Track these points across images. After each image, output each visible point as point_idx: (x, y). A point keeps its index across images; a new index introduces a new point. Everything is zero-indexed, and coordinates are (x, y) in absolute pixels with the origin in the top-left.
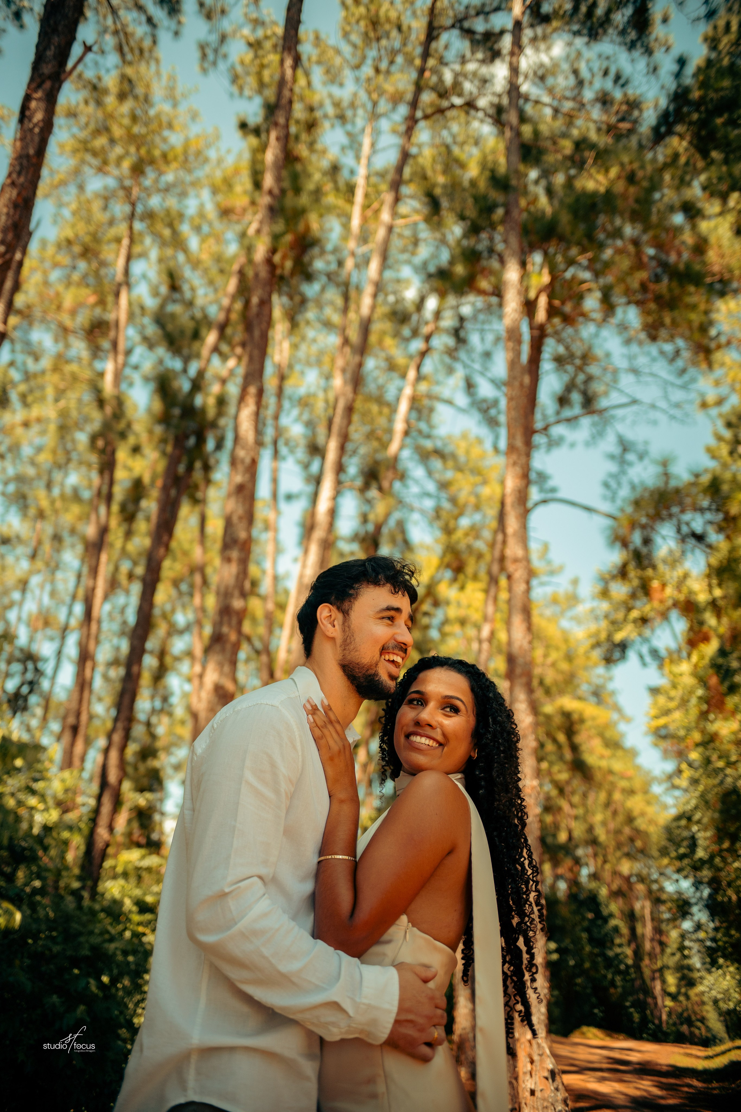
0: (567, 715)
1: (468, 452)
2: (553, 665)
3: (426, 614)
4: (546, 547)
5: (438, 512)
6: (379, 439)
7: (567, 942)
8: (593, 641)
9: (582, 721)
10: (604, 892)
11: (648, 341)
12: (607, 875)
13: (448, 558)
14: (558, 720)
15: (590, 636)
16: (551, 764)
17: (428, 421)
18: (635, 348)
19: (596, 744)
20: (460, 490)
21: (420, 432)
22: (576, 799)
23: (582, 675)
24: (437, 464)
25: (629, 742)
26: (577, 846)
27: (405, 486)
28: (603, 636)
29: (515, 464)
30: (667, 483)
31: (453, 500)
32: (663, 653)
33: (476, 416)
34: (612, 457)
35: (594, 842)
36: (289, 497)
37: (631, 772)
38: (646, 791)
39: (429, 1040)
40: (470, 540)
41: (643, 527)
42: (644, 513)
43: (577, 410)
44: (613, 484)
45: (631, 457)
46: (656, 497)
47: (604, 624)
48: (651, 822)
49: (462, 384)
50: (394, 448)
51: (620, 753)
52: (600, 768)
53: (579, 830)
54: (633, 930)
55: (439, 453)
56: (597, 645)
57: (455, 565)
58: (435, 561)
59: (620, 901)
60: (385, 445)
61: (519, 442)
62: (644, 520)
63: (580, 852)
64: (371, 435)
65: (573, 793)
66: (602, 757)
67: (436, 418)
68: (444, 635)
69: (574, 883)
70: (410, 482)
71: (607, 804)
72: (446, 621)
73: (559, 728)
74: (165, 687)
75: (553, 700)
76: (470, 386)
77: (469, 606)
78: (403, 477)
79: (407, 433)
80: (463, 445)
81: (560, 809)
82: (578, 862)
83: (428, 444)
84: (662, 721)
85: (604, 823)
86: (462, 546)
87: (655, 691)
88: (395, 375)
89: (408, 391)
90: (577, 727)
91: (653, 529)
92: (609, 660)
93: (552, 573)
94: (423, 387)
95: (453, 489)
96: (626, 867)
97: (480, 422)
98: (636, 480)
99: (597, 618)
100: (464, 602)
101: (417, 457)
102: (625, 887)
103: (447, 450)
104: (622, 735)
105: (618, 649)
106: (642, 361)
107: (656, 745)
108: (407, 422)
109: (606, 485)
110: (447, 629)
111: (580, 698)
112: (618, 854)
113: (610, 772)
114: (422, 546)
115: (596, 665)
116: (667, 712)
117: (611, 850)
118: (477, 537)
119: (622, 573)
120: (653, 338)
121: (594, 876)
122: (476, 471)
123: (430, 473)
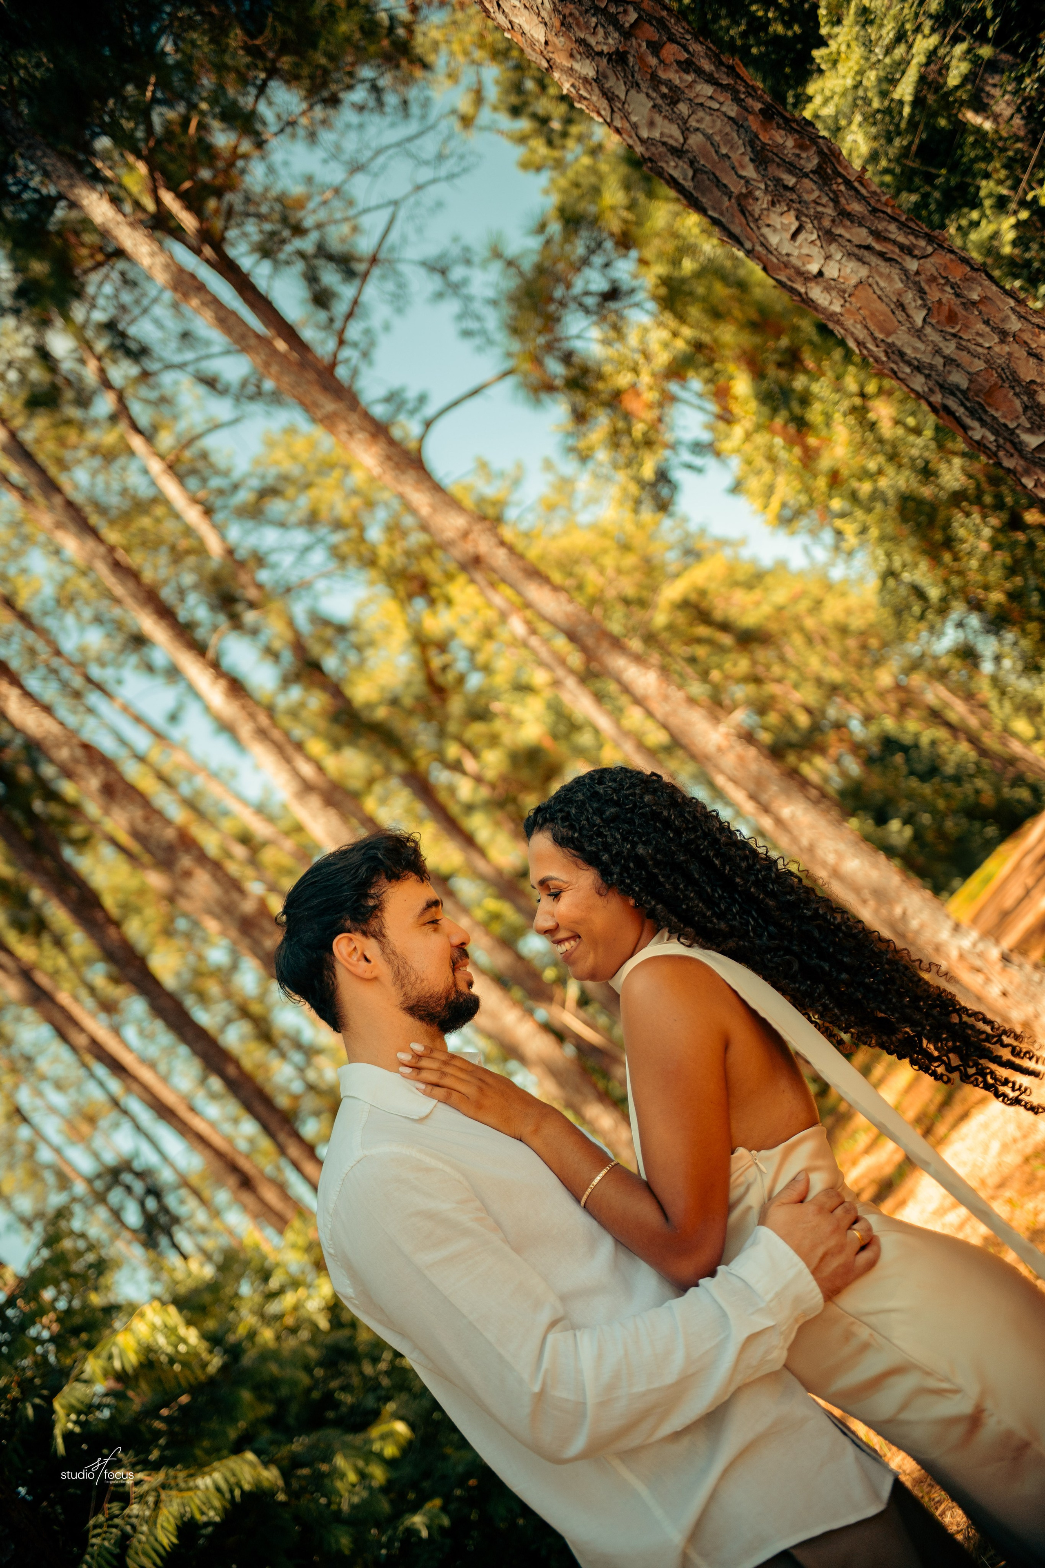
0: (685, 605)
1: (294, 457)
2: (619, 571)
3: (445, 668)
4: (483, 466)
5: (338, 555)
6: (188, 552)
7: (905, 806)
8: (630, 504)
9: (703, 593)
10: (889, 724)
11: (331, 112)
12: (876, 705)
13: (402, 590)
14: (681, 619)
15: (621, 503)
16: (720, 667)
17: (217, 472)
18: (327, 137)
19: (740, 597)
20: (332, 508)
21: (221, 492)
22: (777, 670)
23: (655, 549)
24: (277, 507)
25: (767, 561)
26: (823, 712)
27: (274, 567)
28: (633, 489)
29: (350, 433)
30: (521, 274)
31: (338, 525)
32: (705, 436)
33: (256, 408)
34: (439, 296)
35: (833, 690)
36: (173, 718)
37: (797, 587)
38: (829, 586)
39: (857, 1247)
40: (400, 545)
41: (549, 347)
42: (532, 334)
43: (347, 292)
44: (472, 325)
45: (457, 273)
46: (526, 301)
47: (621, 477)
48: (864, 609)
49: (201, 390)
50: (214, 545)
51: (769, 580)
52: (768, 618)
53: (809, 695)
54: (948, 725)
55: (268, 492)
56: (638, 502)
57: (414, 586)
58: (392, 606)
59: (912, 713)
60: (201, 550)
61: (329, 406)
62: (541, 340)
63: (832, 713)
64: (177, 556)
65: (768, 667)
66: (758, 604)
67: (219, 459)
68: (487, 669)
69: (856, 748)
70: (273, 558)
71: (809, 640)
72: (473, 651)
73: (691, 625)
74: (285, 1036)
75: (655, 607)
76: (211, 383)
77: (476, 611)
78: (259, 560)
79: (208, 512)
80: (279, 454)
81: (773, 698)
82: (839, 726)
83: (244, 496)
84: (775, 504)
85: (825, 661)
86: (400, 561)
87: (737, 488)
88: (122, 461)
89: (156, 466)
90: (704, 605)
91: (559, 340)
92: (663, 506)
93: (516, 482)
94: (166, 440)
95: (324, 514)
96: (885, 678)
97: (268, 413)
98: (490, 293)
99: (608, 479)
100: (466, 612)
101: (250, 524)
102: (902, 695)
103: (270, 481)
104: (754, 561)
105: (660, 485)
106: (351, 144)
107: (793, 533)
108: (195, 500)
109: (467, 334)
110: (481, 658)
111: (677, 575)
112: (865, 671)
113: (780, 609)
114: (361, 606)
115: (658, 524)
116: (770, 490)
117: (854, 676)
118: (404, 534)
119: (580, 417)
120: (333, 101)
121: (868, 718)
122: (326, 466)
123: (282, 525)
